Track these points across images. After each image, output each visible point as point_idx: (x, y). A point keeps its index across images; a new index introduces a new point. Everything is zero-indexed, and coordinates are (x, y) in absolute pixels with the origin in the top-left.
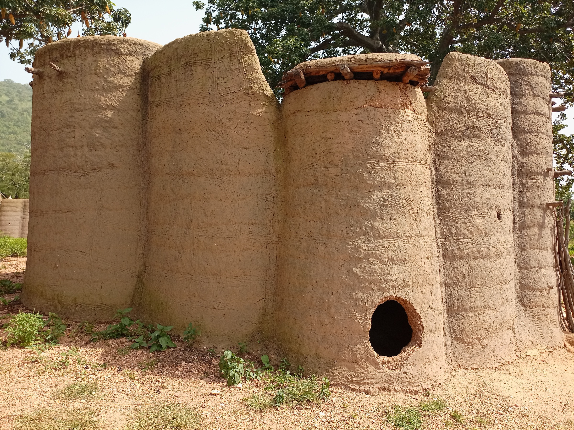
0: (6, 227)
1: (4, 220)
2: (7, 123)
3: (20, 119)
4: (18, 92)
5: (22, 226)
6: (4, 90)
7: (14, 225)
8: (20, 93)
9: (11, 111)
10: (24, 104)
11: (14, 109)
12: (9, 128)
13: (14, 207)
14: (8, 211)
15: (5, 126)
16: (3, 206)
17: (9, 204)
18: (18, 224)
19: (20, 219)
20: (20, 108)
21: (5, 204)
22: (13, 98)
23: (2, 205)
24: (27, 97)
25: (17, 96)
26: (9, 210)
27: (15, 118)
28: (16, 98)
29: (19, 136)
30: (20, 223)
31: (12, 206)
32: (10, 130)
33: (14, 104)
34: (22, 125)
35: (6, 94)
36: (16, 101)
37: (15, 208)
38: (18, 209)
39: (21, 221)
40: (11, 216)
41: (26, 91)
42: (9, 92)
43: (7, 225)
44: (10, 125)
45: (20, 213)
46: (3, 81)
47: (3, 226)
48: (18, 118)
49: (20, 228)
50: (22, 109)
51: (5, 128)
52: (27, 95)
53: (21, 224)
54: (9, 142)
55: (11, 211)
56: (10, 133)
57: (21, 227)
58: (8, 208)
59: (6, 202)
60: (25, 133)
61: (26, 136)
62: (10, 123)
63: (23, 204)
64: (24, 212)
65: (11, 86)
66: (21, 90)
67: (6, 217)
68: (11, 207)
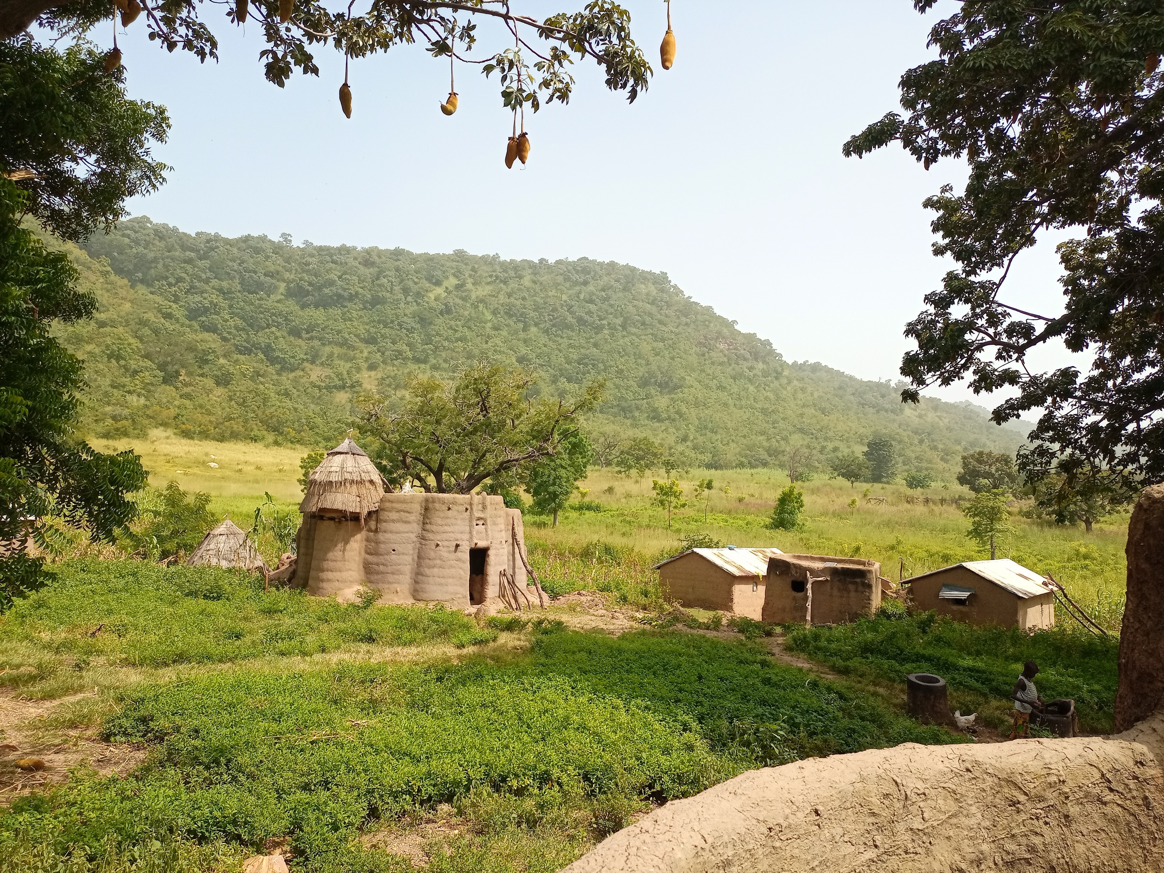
0: (386, 557)
1: (384, 543)
2: (453, 323)
3: (473, 315)
4: (473, 270)
5: (418, 557)
6: (453, 268)
7: (403, 554)
8: (476, 272)
9: (460, 302)
10: (480, 288)
11: (464, 299)
12: (456, 331)
13: (404, 511)
14: (393, 521)
15: (451, 328)
16: (383, 510)
17: (395, 505)
18: (411, 552)
19: (415, 539)
20: (473, 297)
21: (388, 505)
22: (464, 280)
23: (382, 507)
24: (486, 277)
25: (470, 276)
26: (395, 518)
27: (466, 313)
28: (470, 281)
29: (470, 344)
30: (414, 549)
31: (401, 511)
32: (458, 335)
33: (466, 291)
34: (476, 326)
35: (454, 275)
36: (469, 286)
37: (407, 515)
38: (412, 518)
39: (418, 545)
40: (397, 533)
41: (485, 268)
42: (459, 271)
43: (388, 554)
44: (457, 326)
45: (415, 525)
46: (452, 253)
47: (382, 555)
48: (469, 314)
49: (413, 559)
50: (477, 298)
51: (450, 332)
52: (485, 275)
53: (417, 551)
54: (454, 354)
55: (398, 521)
56: (457, 340)
57: (416, 558)
58: (393, 515)
59: (389, 501)
60: (479, 338)
61: (480, 345)
62: (458, 323)
63: (424, 504)
64: (424, 524)
65: (462, 261)
66: (476, 266)
67: (388, 536)
68: (398, 511)
